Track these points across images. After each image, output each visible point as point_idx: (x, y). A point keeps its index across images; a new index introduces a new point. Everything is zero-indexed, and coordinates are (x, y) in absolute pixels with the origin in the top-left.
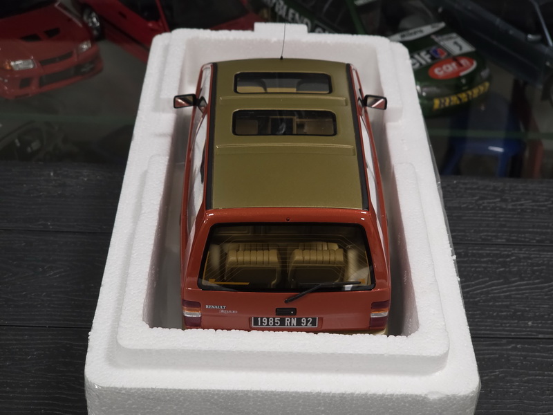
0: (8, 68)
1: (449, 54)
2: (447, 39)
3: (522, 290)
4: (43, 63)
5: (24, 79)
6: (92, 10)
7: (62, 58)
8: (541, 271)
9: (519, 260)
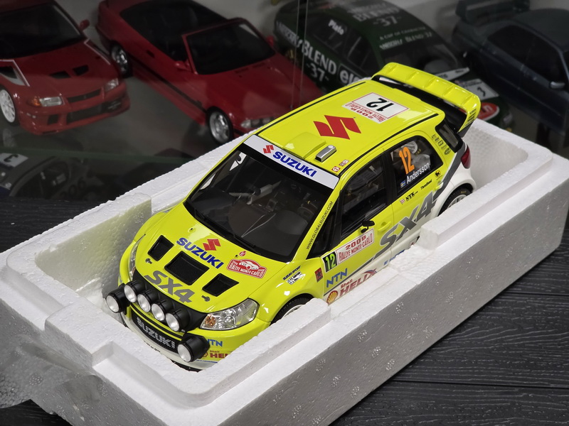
0: (37, 104)
2: (471, 84)
3: (536, 339)
4: (70, 100)
5: (53, 116)
6: (120, 47)
7: (89, 96)
8: (555, 321)
9: (533, 309)
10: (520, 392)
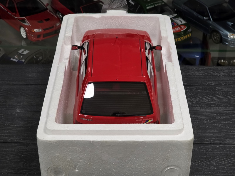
0: (33, 31)
1: (177, 24)
2: (177, 20)
3: (219, 99)
4: (44, 30)
5: (39, 35)
6: (60, 12)
7: (50, 28)
8: (225, 93)
9: (218, 90)
10: (215, 114)
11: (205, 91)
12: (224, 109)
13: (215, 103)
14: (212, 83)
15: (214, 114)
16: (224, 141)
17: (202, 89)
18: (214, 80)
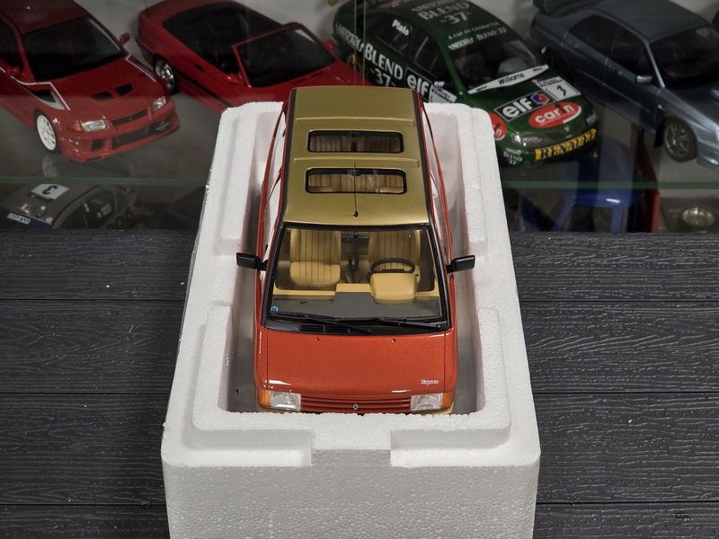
0: (79, 129)
2: (549, 84)
3: (611, 346)
4: (115, 123)
5: (97, 141)
6: (165, 61)
7: (135, 117)
8: (633, 327)
9: (610, 316)
10: (594, 398)
11: (567, 319)
12: (625, 382)
13: (596, 362)
14: (589, 294)
15: (591, 399)
16: (618, 494)
17: (557, 313)
18: (598, 282)
